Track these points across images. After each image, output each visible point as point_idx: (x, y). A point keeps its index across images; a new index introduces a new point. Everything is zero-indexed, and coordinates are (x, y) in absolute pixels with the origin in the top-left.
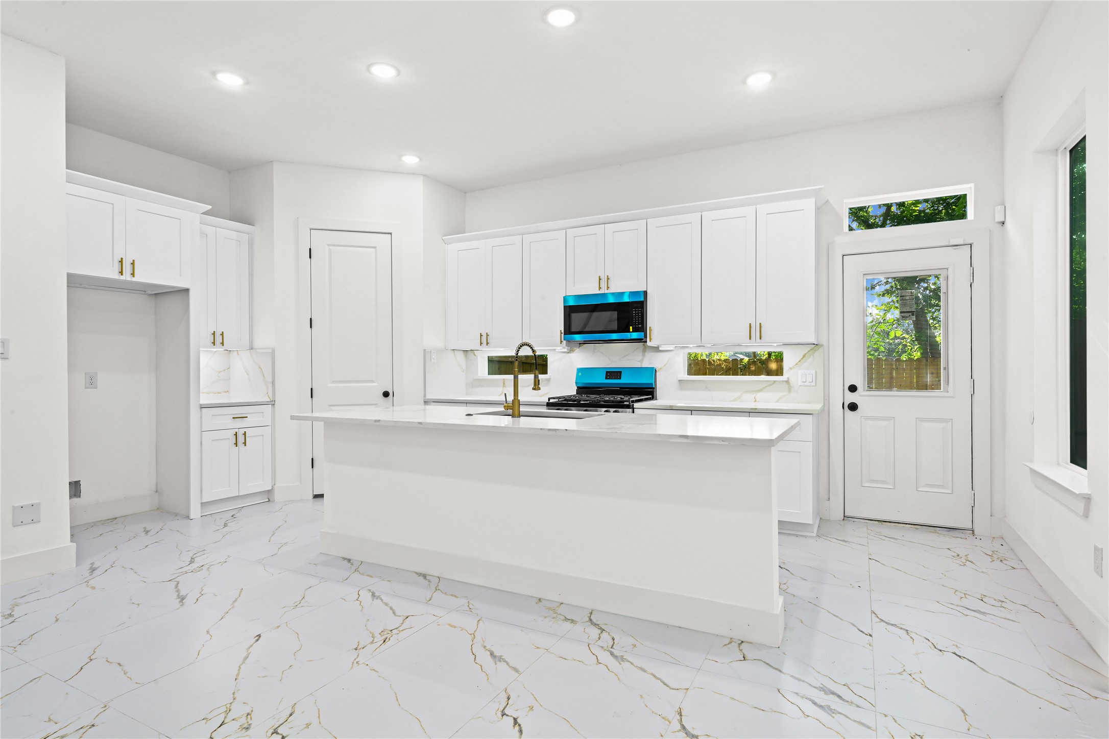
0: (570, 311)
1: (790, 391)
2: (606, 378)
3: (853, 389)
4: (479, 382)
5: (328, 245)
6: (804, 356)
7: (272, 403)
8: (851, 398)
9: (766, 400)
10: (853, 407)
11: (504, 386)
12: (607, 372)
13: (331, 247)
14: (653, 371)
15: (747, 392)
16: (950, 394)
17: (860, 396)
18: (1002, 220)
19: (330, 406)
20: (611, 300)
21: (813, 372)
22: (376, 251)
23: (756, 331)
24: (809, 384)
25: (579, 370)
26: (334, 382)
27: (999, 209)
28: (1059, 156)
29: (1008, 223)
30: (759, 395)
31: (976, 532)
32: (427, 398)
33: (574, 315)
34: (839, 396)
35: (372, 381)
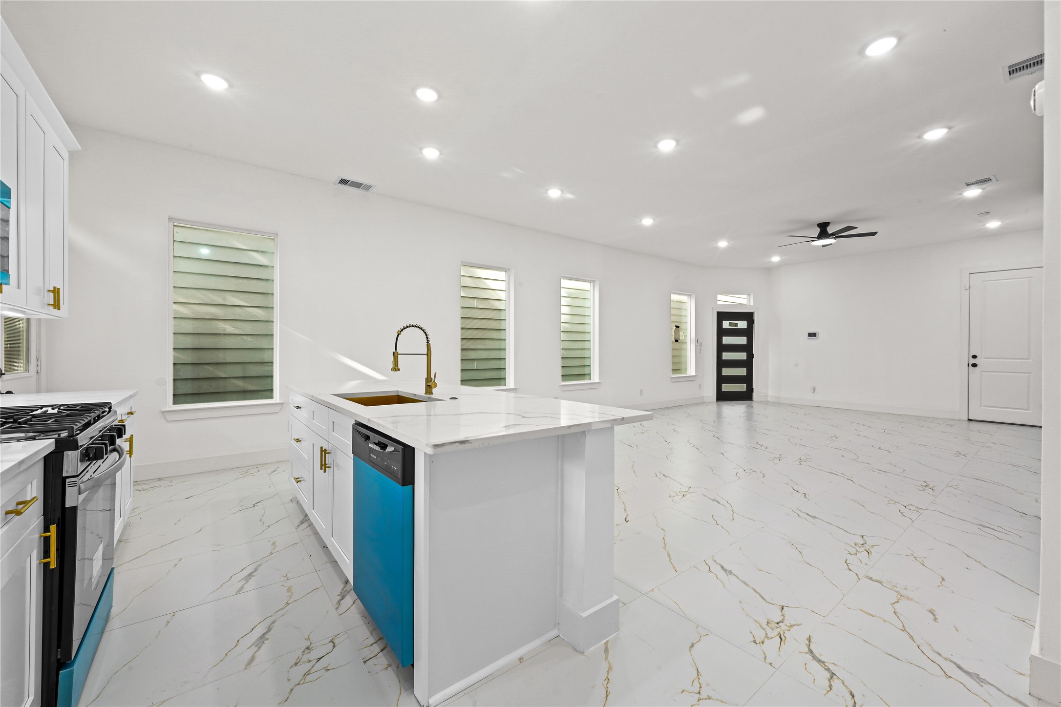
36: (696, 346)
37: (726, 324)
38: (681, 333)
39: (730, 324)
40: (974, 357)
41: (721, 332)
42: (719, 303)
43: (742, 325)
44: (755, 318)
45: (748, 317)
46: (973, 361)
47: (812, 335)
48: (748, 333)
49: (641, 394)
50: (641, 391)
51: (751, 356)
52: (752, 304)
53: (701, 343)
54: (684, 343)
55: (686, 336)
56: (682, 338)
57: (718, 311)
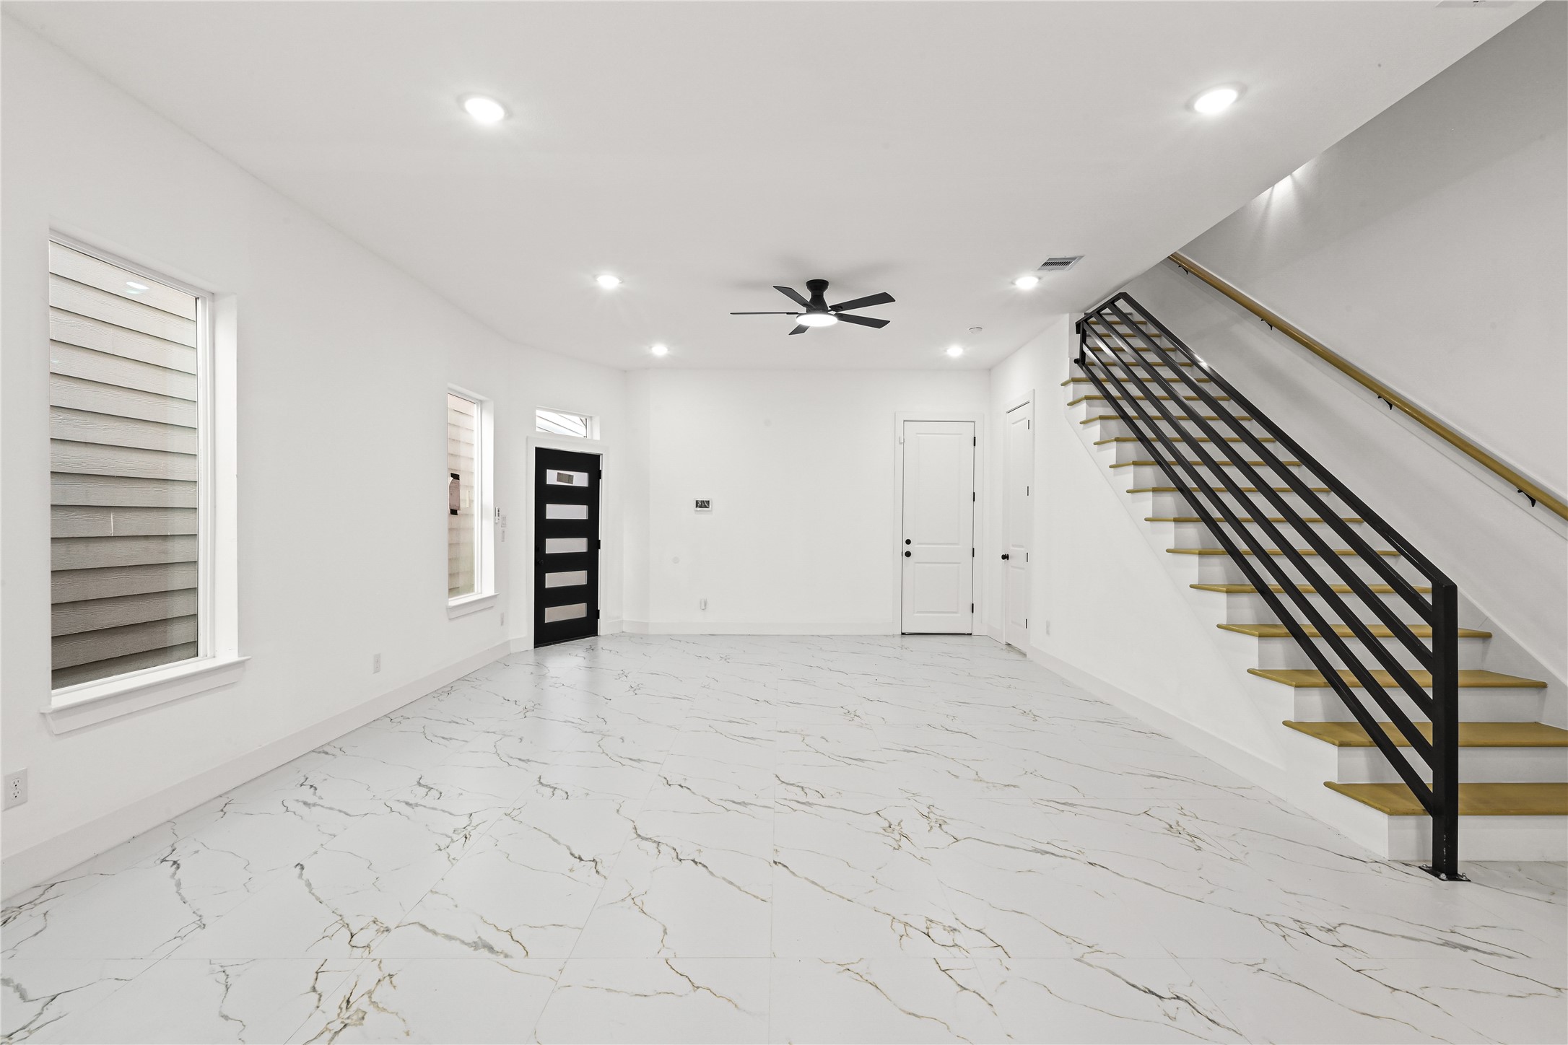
36: (496, 524)
37: (552, 477)
38: (464, 494)
39: (560, 478)
40: (908, 542)
41: (544, 495)
42: (538, 430)
43: (580, 479)
44: (604, 466)
45: (590, 463)
46: (907, 548)
47: (703, 504)
48: (590, 496)
49: (377, 670)
50: (377, 660)
51: (595, 545)
52: (597, 437)
53: (504, 518)
54: (466, 515)
55: (471, 501)
56: (463, 506)
57: (538, 446)
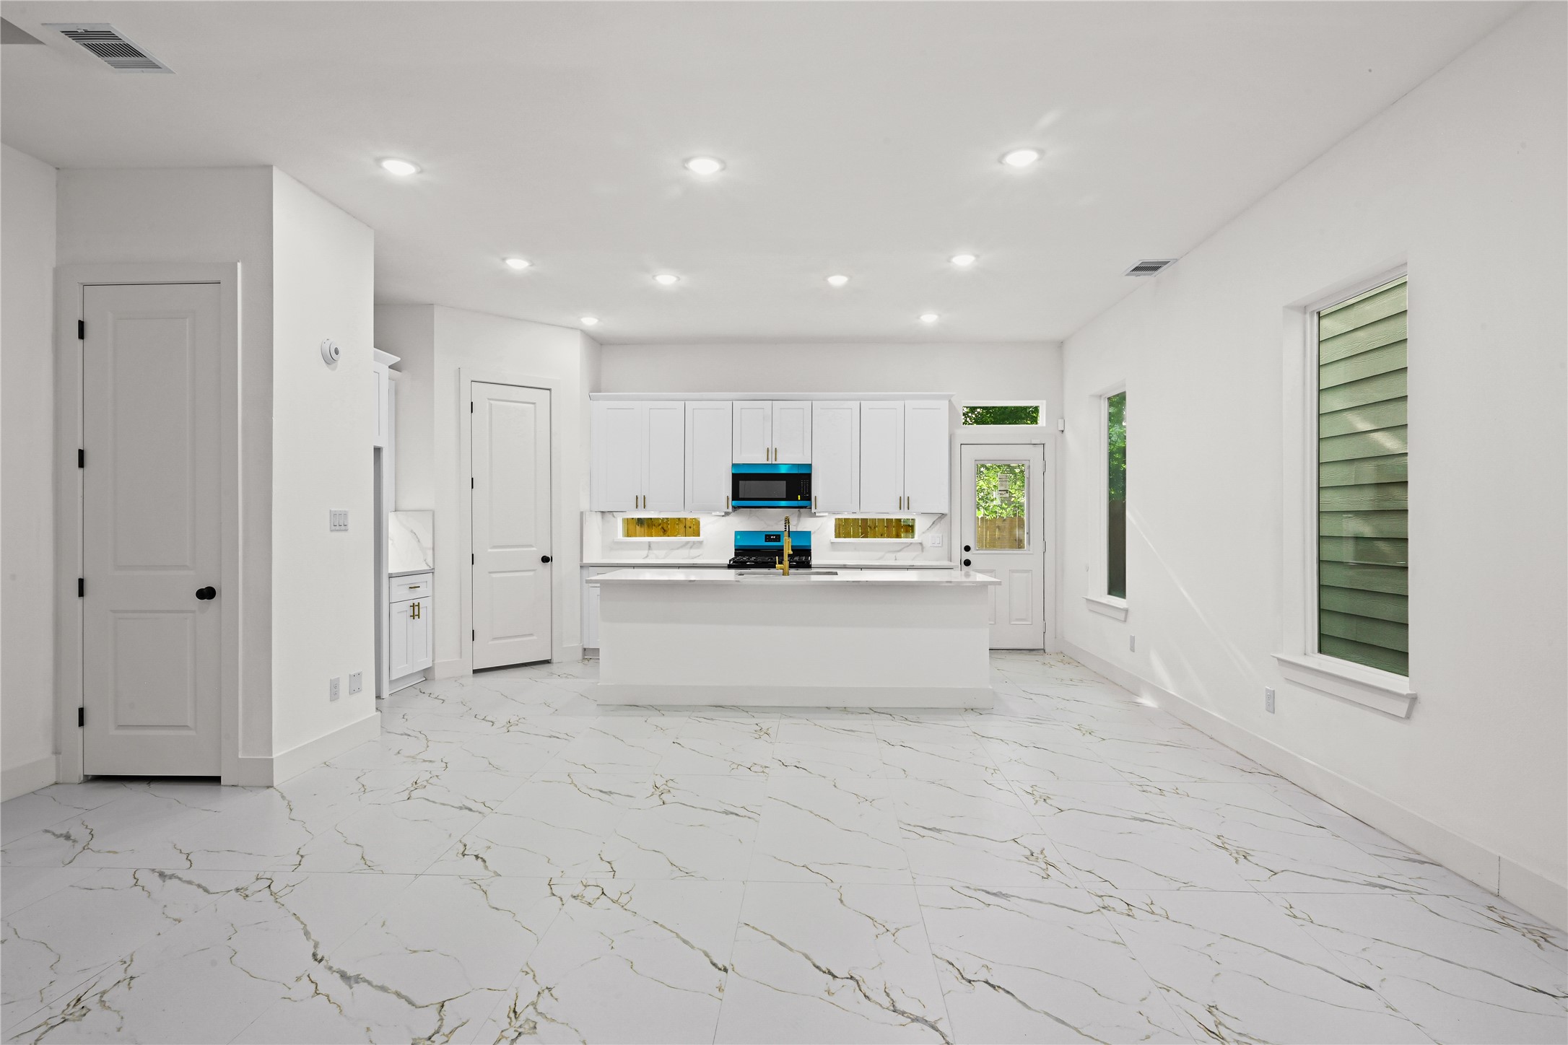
0: (737, 479)
1: (923, 551)
2: (766, 541)
3: (967, 549)
4: (618, 545)
5: (488, 399)
6: (933, 523)
7: (432, 571)
8: (967, 556)
9: (905, 558)
10: (967, 563)
11: (649, 549)
12: (766, 536)
13: (491, 402)
14: (807, 535)
15: (890, 552)
16: (1031, 552)
17: (974, 554)
18: (1062, 429)
19: (490, 573)
20: (783, 470)
21: (940, 535)
22: (535, 407)
23: (904, 503)
24: (938, 545)
25: (737, 533)
26: (495, 547)
27: (1061, 421)
28: (1102, 401)
29: (1066, 431)
30: (899, 555)
31: (1046, 651)
32: (584, 562)
33: (741, 483)
34: (958, 554)
35: (531, 546)
